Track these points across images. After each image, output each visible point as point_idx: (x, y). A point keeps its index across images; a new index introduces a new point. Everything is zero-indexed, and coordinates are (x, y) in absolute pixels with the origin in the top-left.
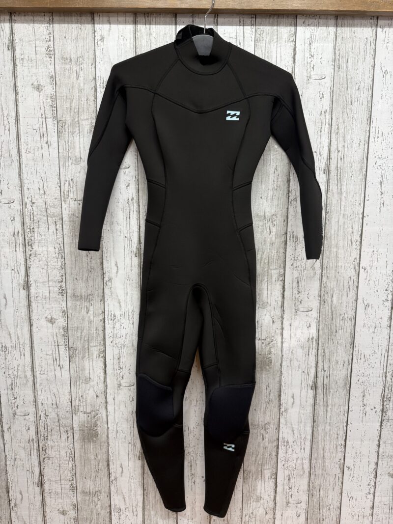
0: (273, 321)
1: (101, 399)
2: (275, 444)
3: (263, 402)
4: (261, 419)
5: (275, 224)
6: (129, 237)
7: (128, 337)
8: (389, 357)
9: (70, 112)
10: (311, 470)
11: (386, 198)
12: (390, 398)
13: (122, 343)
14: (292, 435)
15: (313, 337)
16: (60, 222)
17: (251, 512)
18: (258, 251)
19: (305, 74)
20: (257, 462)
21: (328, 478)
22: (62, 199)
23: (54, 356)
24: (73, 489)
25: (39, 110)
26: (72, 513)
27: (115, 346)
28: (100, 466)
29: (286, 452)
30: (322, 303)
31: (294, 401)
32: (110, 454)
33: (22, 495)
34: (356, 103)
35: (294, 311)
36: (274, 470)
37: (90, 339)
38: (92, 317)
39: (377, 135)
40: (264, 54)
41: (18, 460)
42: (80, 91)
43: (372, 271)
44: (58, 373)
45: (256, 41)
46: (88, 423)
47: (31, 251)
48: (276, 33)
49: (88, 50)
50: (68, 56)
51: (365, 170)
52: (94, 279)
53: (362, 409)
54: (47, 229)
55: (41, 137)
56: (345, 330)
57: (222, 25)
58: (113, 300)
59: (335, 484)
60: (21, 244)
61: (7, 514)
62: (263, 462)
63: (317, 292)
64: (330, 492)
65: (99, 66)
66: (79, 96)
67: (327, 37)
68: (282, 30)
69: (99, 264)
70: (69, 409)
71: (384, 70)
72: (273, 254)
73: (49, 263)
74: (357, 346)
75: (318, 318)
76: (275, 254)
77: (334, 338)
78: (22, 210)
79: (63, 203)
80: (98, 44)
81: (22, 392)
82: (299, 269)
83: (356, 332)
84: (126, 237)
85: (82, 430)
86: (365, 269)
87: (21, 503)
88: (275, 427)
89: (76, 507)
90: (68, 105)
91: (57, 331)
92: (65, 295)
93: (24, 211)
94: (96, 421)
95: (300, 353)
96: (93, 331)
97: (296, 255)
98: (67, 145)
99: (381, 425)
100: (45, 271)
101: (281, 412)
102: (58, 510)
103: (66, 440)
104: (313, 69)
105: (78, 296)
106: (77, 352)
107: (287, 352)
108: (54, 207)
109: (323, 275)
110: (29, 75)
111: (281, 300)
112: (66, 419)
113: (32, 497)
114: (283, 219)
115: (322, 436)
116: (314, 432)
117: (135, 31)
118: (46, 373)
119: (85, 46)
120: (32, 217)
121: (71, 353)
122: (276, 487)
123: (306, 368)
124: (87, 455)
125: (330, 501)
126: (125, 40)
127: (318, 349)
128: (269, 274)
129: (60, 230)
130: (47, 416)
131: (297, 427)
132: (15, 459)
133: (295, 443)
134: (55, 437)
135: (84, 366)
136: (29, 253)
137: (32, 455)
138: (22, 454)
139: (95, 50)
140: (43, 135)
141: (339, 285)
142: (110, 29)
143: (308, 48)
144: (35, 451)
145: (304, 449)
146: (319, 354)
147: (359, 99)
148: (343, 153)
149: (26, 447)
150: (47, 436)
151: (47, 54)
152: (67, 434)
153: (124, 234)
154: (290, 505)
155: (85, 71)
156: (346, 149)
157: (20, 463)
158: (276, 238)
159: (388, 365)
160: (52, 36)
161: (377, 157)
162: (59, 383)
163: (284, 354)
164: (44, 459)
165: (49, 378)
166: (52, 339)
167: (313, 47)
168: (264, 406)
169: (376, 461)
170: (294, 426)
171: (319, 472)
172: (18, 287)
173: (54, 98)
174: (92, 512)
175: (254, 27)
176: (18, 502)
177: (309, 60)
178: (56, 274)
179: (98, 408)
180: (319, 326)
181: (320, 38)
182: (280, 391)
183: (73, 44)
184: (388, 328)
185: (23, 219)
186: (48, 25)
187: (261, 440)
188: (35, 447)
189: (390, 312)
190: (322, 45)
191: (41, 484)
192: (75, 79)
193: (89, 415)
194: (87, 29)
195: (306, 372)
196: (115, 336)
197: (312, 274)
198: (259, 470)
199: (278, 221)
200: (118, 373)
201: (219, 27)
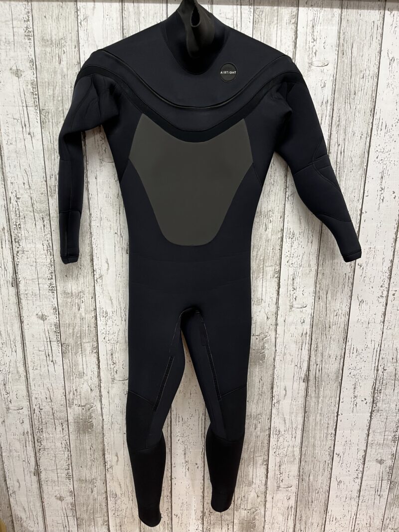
0: (267, 318)
1: (96, 393)
2: (267, 433)
3: (256, 394)
4: (254, 410)
5: (272, 220)
6: (119, 233)
7: (120, 333)
8: (381, 351)
9: (54, 100)
10: (301, 457)
11: (387, 194)
12: (381, 390)
13: (115, 340)
14: (284, 425)
15: (307, 333)
16: (47, 218)
17: (243, 495)
18: (254, 247)
19: (307, 60)
20: (249, 450)
21: (318, 464)
22: (49, 194)
23: (47, 351)
24: (69, 477)
25: (19, 98)
26: (69, 499)
27: (108, 342)
28: (95, 456)
29: (278, 441)
30: (317, 299)
31: (286, 393)
32: (106, 444)
33: (19, 483)
34: (360, 93)
35: (289, 307)
36: (266, 458)
37: (82, 335)
38: (83, 314)
39: (380, 127)
40: (262, 38)
41: (14, 451)
42: (64, 76)
43: (368, 267)
44: (51, 369)
45: (255, 23)
46: (83, 416)
47: (18, 248)
48: (277, 14)
49: (70, 31)
50: (48, 38)
51: (366, 164)
52: (84, 277)
53: (353, 401)
54: (34, 225)
55: (23, 127)
56: (338, 325)
57: (217, 4)
58: (105, 297)
59: (324, 470)
60: (7, 241)
61: (6, 500)
62: (255, 450)
63: (312, 289)
64: (320, 477)
65: (83, 49)
66: (62, 82)
67: (331, 20)
68: (283, 10)
69: (89, 261)
70: (63, 402)
71: (391, 57)
72: (268, 251)
73: (38, 261)
74: (350, 340)
75: (312, 314)
76: (271, 251)
77: (327, 333)
78: (6, 206)
79: (50, 198)
80: (81, 24)
81: (15, 387)
82: (295, 266)
83: (349, 327)
84: (116, 233)
85: (77, 422)
86: (361, 266)
87: (19, 490)
88: (267, 417)
89: (72, 493)
90: (51, 92)
91: (48, 327)
92: (55, 292)
93: (8, 206)
94: (90, 413)
95: (293, 348)
96: (85, 328)
97: (293, 252)
98: (52, 136)
99: (371, 415)
100: (34, 268)
101: (273, 403)
102: (56, 496)
103: (61, 431)
104: (316, 55)
105: (69, 294)
106: (70, 348)
107: (281, 347)
108: (41, 202)
109: (319, 271)
110: (7, 59)
111: (276, 297)
112: (61, 412)
113: (29, 485)
114: (279, 215)
115: (312, 426)
116: (306, 422)
117: (122, 10)
118: (38, 369)
119: (67, 26)
120: (17, 213)
121: (64, 348)
122: (267, 473)
123: (299, 362)
124: (82, 446)
125: (320, 485)
126: (111, 19)
127: (311, 344)
128: (264, 271)
129: (48, 226)
130: (41, 409)
131: (289, 417)
132: (11, 451)
133: (286, 432)
134: (50, 429)
135: (77, 361)
136: (17, 249)
137: (27, 445)
138: (18, 446)
139: (78, 31)
140: (25, 126)
141: (334, 282)
142: (94, 8)
143: (311, 31)
144: (30, 442)
145: (295, 438)
146: (312, 349)
147: (363, 88)
148: (343, 147)
149: (21, 440)
150: (42, 429)
151: (26, 36)
152: (62, 426)
153: (114, 230)
154: (280, 489)
155: (68, 55)
156: (346, 143)
157: (15, 454)
158: (272, 235)
159: (380, 359)
160: (30, 15)
161: (379, 151)
162: (53, 379)
163: (277, 348)
164: (40, 450)
165: (42, 373)
166: (44, 335)
167: (316, 30)
168: (256, 398)
169: (365, 448)
170: (285, 416)
171: (309, 459)
172: (6, 284)
173: (35, 85)
174: (89, 497)
175: (252, 7)
176: (16, 489)
177: (311, 45)
178: (45, 272)
179: (92, 401)
180: (313, 321)
181: (324, 20)
182: (273, 384)
183: (54, 24)
184: (382, 323)
185: (8, 214)
186: (26, 3)
187: (253, 429)
188: (30, 439)
189: (384, 308)
190: (326, 27)
191: (37, 473)
192: (57, 63)
193: (83, 407)
194: (69, 7)
195: (299, 366)
196: (108, 333)
197: (308, 271)
198: (252, 456)
199: (274, 217)
200: (112, 368)
201: (214, 6)
